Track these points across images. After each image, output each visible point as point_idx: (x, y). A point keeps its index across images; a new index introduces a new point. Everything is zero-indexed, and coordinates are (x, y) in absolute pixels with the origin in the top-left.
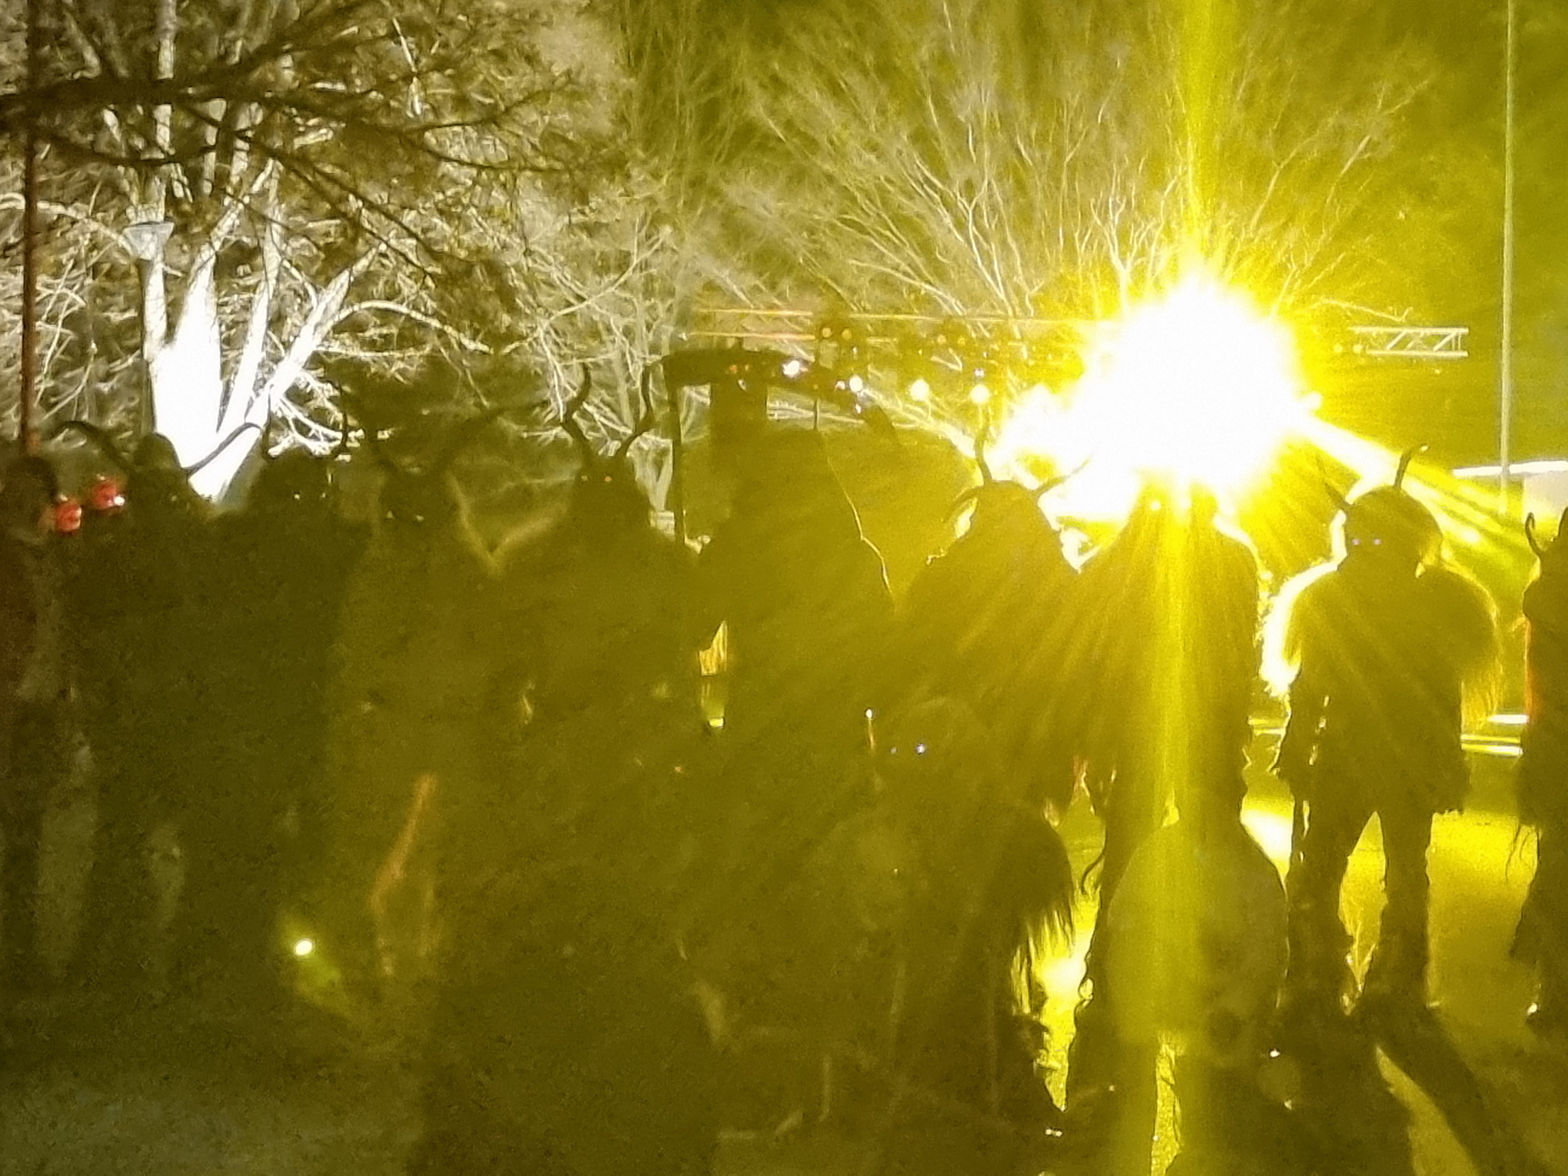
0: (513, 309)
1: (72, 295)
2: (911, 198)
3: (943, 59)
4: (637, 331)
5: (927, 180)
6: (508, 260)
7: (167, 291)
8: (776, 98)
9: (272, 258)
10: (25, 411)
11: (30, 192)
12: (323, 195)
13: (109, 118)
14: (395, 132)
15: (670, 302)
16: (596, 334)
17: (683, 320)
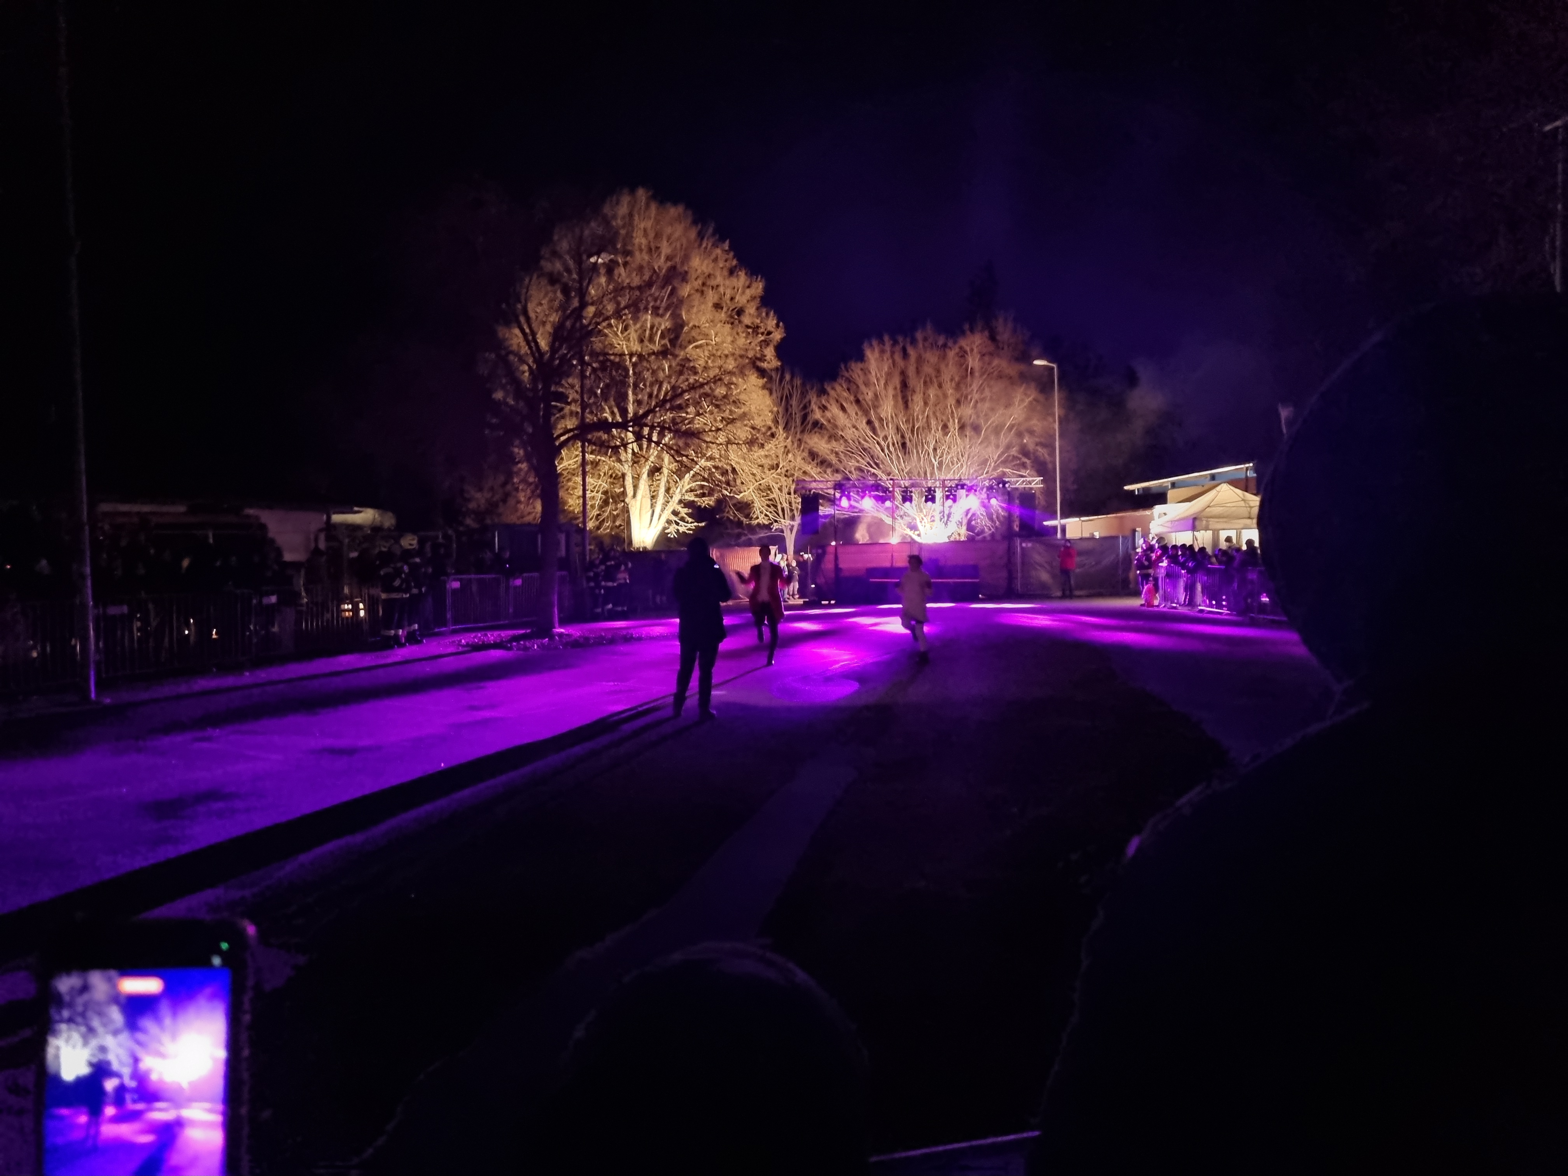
2: (867, 441)
3: (876, 397)
5: (872, 436)
6: (739, 467)
7: (633, 482)
8: (824, 412)
11: (583, 454)
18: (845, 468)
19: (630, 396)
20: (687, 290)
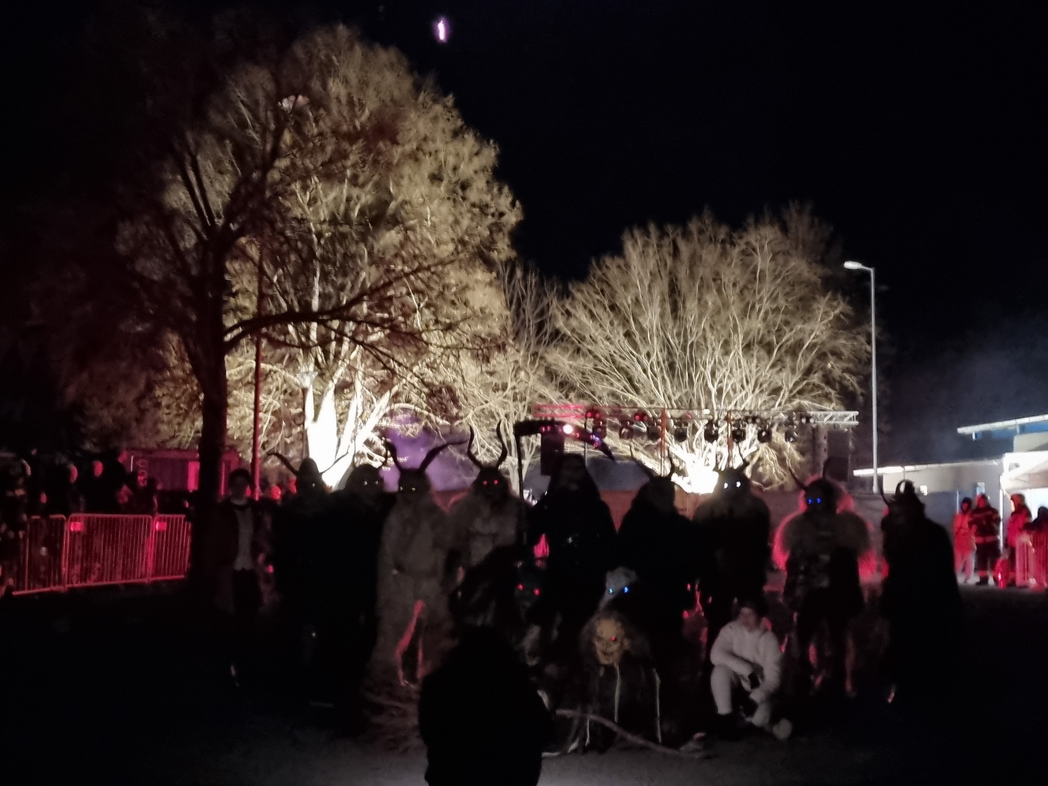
0: (459, 408)
1: (275, 402)
2: (624, 359)
3: (637, 302)
4: (511, 415)
6: (456, 386)
8: (568, 319)
9: (358, 385)
10: (254, 451)
11: (258, 360)
12: (380, 360)
13: (291, 328)
14: (409, 334)
17: (529, 411)
18: (593, 393)
19: (317, 289)
20: (397, 152)
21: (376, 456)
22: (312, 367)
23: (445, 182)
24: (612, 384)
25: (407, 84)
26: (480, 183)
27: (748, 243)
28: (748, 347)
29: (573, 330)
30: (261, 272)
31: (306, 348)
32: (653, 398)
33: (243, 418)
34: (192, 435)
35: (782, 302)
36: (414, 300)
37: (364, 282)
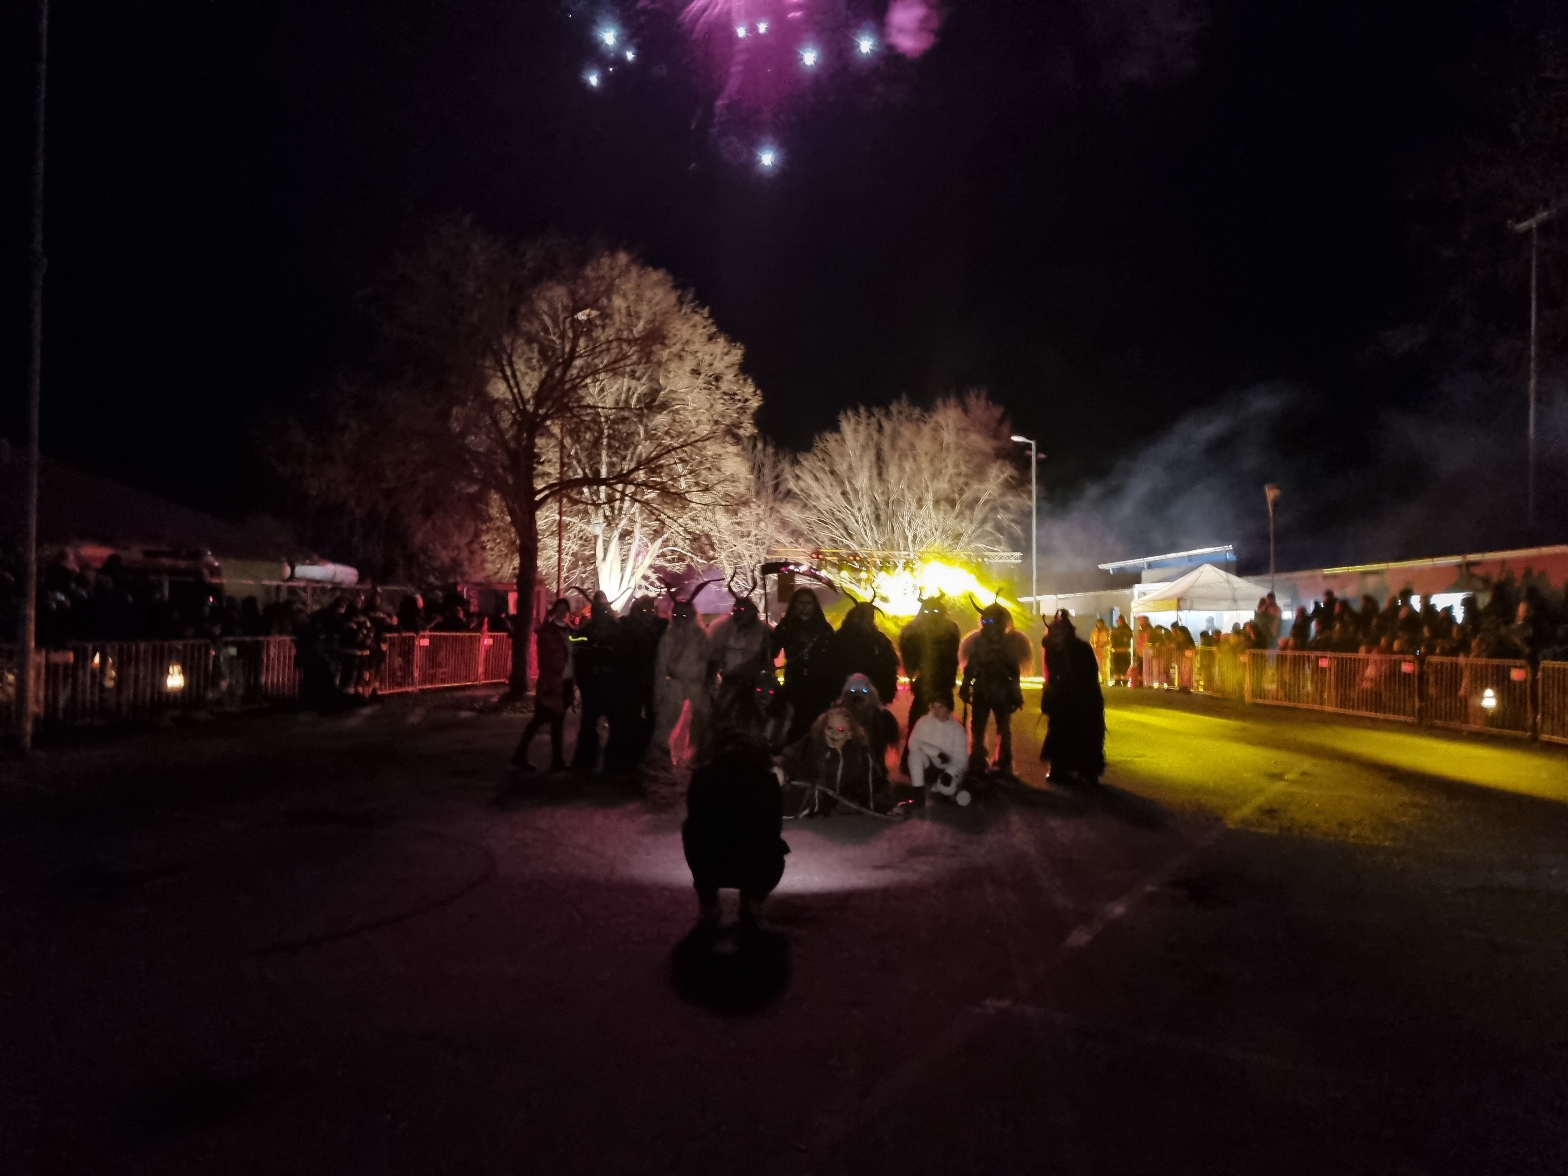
0: (714, 550)
1: (574, 546)
3: (851, 468)
5: (846, 507)
6: (712, 533)
7: (604, 545)
9: (637, 534)
10: (558, 582)
11: (560, 513)
12: (653, 514)
13: (585, 490)
14: (675, 493)
15: (763, 546)
16: (740, 557)
17: (769, 552)
18: (817, 539)
19: (604, 458)
20: (665, 354)
21: (651, 588)
22: (601, 520)
23: (702, 376)
24: (831, 532)
25: (673, 298)
26: (729, 376)
27: (937, 422)
28: (937, 503)
29: (802, 490)
30: (562, 447)
31: (597, 506)
32: (863, 542)
33: (549, 558)
34: (510, 571)
35: (963, 468)
36: (679, 468)
37: (641, 454)
